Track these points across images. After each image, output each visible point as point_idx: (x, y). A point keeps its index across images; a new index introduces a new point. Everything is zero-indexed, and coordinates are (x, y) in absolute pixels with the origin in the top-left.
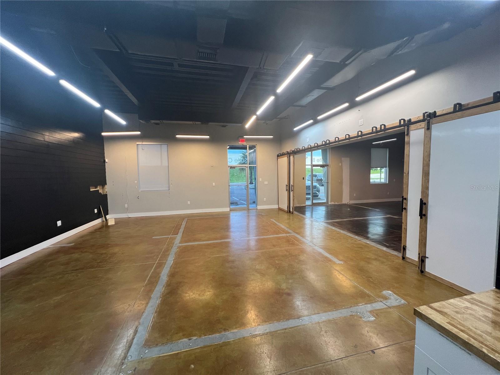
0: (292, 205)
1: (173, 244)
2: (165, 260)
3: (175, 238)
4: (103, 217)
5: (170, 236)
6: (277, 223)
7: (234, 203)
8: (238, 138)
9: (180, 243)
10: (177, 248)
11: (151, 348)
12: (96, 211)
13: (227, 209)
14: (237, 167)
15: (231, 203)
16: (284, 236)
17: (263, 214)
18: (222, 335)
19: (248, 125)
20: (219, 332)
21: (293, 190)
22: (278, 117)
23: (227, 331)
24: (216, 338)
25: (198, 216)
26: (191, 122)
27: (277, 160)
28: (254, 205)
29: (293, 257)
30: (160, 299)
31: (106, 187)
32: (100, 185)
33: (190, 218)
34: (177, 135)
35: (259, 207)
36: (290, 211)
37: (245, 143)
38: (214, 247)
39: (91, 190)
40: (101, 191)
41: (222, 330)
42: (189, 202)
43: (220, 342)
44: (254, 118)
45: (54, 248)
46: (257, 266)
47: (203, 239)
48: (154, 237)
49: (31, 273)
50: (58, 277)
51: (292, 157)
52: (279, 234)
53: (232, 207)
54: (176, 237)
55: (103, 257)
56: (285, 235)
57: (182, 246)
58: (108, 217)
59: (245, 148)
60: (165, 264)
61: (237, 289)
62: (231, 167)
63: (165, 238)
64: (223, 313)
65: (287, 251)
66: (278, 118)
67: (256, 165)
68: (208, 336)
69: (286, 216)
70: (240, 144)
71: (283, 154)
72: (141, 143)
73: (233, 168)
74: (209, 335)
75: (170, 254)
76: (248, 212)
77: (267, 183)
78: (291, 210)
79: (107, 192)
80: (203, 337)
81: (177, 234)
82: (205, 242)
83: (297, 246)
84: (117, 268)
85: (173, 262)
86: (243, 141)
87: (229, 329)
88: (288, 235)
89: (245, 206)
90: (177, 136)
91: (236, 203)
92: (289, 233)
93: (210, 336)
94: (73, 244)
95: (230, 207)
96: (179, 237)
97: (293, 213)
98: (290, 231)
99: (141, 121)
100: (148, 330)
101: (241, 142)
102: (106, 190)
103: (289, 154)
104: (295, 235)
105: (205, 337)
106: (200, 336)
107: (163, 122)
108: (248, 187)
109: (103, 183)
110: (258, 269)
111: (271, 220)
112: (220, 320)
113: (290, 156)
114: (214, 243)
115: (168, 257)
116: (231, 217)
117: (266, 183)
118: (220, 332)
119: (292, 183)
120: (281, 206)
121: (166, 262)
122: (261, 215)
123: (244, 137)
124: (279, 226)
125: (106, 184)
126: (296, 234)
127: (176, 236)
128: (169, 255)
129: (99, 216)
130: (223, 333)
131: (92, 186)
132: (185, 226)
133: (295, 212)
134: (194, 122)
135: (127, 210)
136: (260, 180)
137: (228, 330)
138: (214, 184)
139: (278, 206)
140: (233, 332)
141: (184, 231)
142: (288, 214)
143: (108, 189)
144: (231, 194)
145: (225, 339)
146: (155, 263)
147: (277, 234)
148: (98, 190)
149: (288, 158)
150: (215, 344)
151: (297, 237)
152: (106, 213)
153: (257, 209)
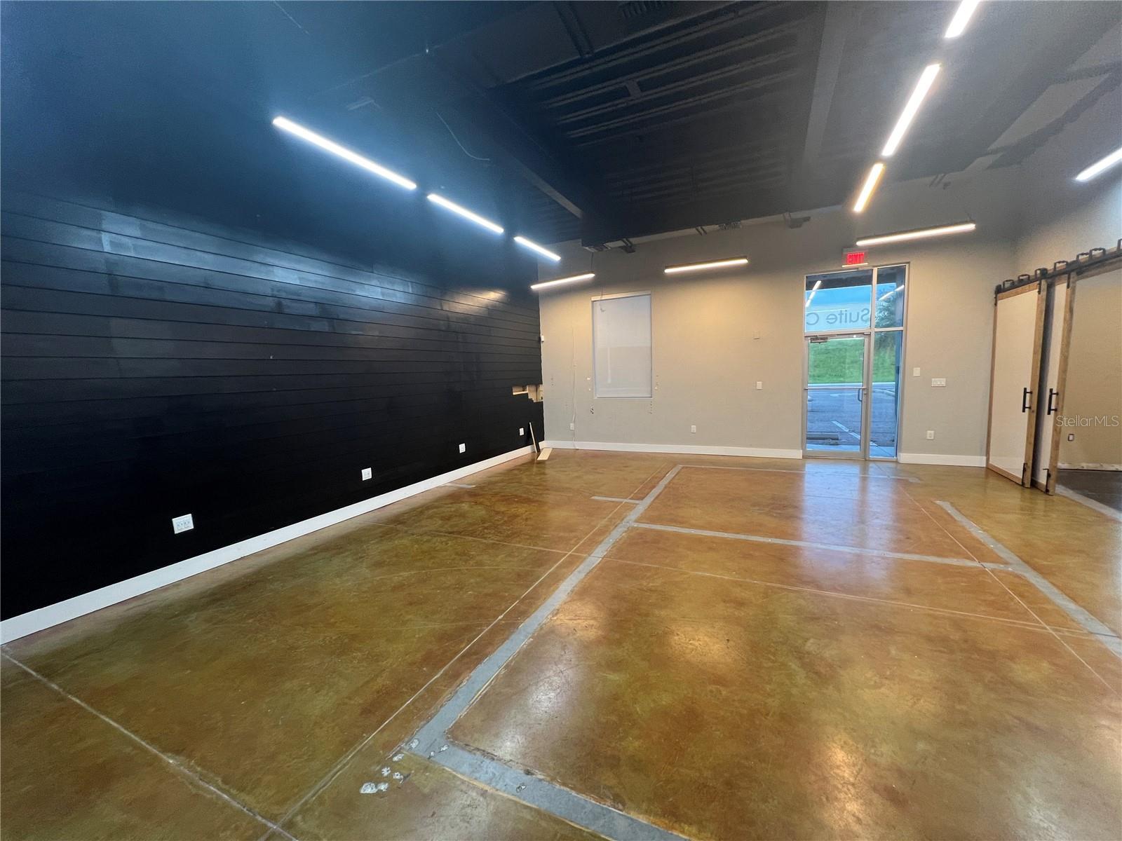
0: (1045, 462)
1: (623, 519)
2: (586, 553)
3: (631, 508)
4: (533, 444)
5: (626, 501)
6: (958, 517)
7: (827, 439)
8: (842, 250)
9: (636, 521)
10: (626, 532)
11: (454, 745)
12: (522, 432)
13: (798, 454)
14: (832, 336)
15: (808, 438)
16: (971, 568)
17: (911, 480)
18: (603, 808)
19: (861, 203)
20: (598, 794)
21: (1056, 410)
22: (993, 147)
23: (620, 806)
24: (583, 807)
25: (712, 463)
26: (693, 231)
27: (996, 304)
28: (891, 450)
29: (975, 656)
30: (531, 639)
31: (541, 388)
32: (530, 384)
33: (692, 465)
34: (667, 267)
35: (905, 457)
36: (1034, 484)
37: (864, 265)
38: (710, 549)
39: (514, 394)
40: (532, 396)
41: (608, 794)
42: (694, 428)
43: (588, 828)
44: (875, 174)
45: (451, 489)
46: (812, 641)
47: (693, 522)
48: (594, 495)
49: (405, 522)
50: (425, 538)
51: (1061, 290)
52: (946, 557)
53: (811, 448)
54: (637, 504)
55: (496, 519)
56: (976, 564)
57: (637, 529)
58: (541, 444)
59: (864, 279)
60: (582, 562)
61: (711, 691)
62: (815, 339)
63: (613, 502)
64: (637, 744)
65: (957, 624)
66: (995, 152)
67: (901, 328)
68: (568, 789)
69: (1013, 498)
70: (848, 267)
71: (1020, 281)
72: (598, 298)
73: (822, 339)
74: (572, 788)
75: (605, 541)
76: (865, 470)
77: (944, 384)
78: (1042, 479)
79: (542, 398)
80: (558, 786)
81: (642, 499)
82: (693, 531)
83: (1020, 619)
84: (503, 545)
85: (600, 562)
86: (856, 258)
87: (629, 803)
88: (989, 566)
89: (856, 449)
90: (667, 271)
91: (833, 439)
92: (997, 560)
93: (574, 793)
94: (474, 486)
95: (803, 448)
96: (642, 506)
97: (1047, 491)
98: (1002, 555)
99: (587, 248)
100: (471, 702)
101: (851, 262)
102: (542, 394)
103: (1048, 279)
104: (1027, 575)
105: (562, 787)
106: (553, 779)
107: (630, 243)
108: (867, 394)
109: (536, 381)
110: (808, 653)
111: (938, 502)
112: (619, 760)
113: (1050, 287)
114: (715, 537)
115: (597, 546)
116: (807, 478)
117: (939, 382)
118: (601, 798)
119: (1052, 383)
120: (996, 462)
121: (585, 559)
122: (907, 481)
123: (860, 243)
124: (963, 527)
125: (542, 384)
126: (1035, 573)
127: (637, 502)
128: (601, 542)
129: (526, 441)
130: (607, 806)
131: (517, 385)
132: (669, 483)
133: (1060, 489)
134: (699, 228)
135: (573, 436)
136: (917, 372)
137: (624, 805)
138: (759, 385)
139: (988, 460)
140: (632, 819)
141: (660, 494)
142: (1028, 491)
143: (546, 394)
144: (811, 412)
145: (603, 826)
146: (566, 554)
147: (940, 554)
148: (527, 394)
149: (1044, 293)
150: (572, 824)
151: (1030, 585)
152: (541, 437)
153: (897, 462)
